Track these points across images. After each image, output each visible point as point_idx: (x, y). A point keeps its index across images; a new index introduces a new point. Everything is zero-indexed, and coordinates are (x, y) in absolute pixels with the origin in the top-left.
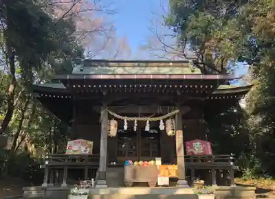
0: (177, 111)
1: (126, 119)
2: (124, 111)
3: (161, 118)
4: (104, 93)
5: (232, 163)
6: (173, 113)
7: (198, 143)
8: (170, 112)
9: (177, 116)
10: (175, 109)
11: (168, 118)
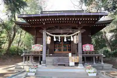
0: (79, 32)
1: (54, 36)
2: (54, 32)
3: (71, 35)
4: (44, 24)
5: (102, 54)
6: (77, 33)
7: (88, 46)
8: (76, 32)
9: (79, 34)
10: (78, 31)
11: (75, 35)
